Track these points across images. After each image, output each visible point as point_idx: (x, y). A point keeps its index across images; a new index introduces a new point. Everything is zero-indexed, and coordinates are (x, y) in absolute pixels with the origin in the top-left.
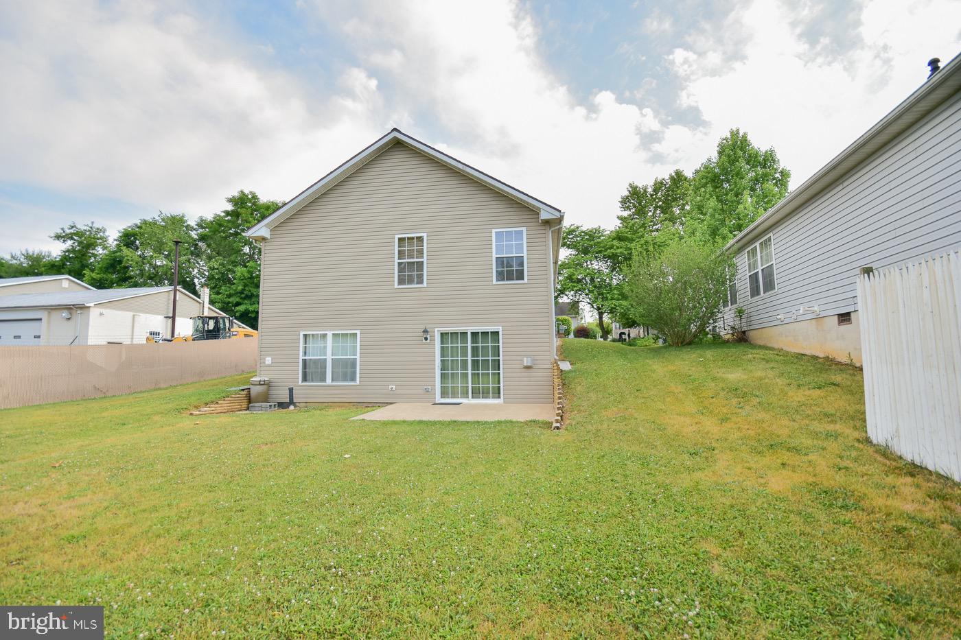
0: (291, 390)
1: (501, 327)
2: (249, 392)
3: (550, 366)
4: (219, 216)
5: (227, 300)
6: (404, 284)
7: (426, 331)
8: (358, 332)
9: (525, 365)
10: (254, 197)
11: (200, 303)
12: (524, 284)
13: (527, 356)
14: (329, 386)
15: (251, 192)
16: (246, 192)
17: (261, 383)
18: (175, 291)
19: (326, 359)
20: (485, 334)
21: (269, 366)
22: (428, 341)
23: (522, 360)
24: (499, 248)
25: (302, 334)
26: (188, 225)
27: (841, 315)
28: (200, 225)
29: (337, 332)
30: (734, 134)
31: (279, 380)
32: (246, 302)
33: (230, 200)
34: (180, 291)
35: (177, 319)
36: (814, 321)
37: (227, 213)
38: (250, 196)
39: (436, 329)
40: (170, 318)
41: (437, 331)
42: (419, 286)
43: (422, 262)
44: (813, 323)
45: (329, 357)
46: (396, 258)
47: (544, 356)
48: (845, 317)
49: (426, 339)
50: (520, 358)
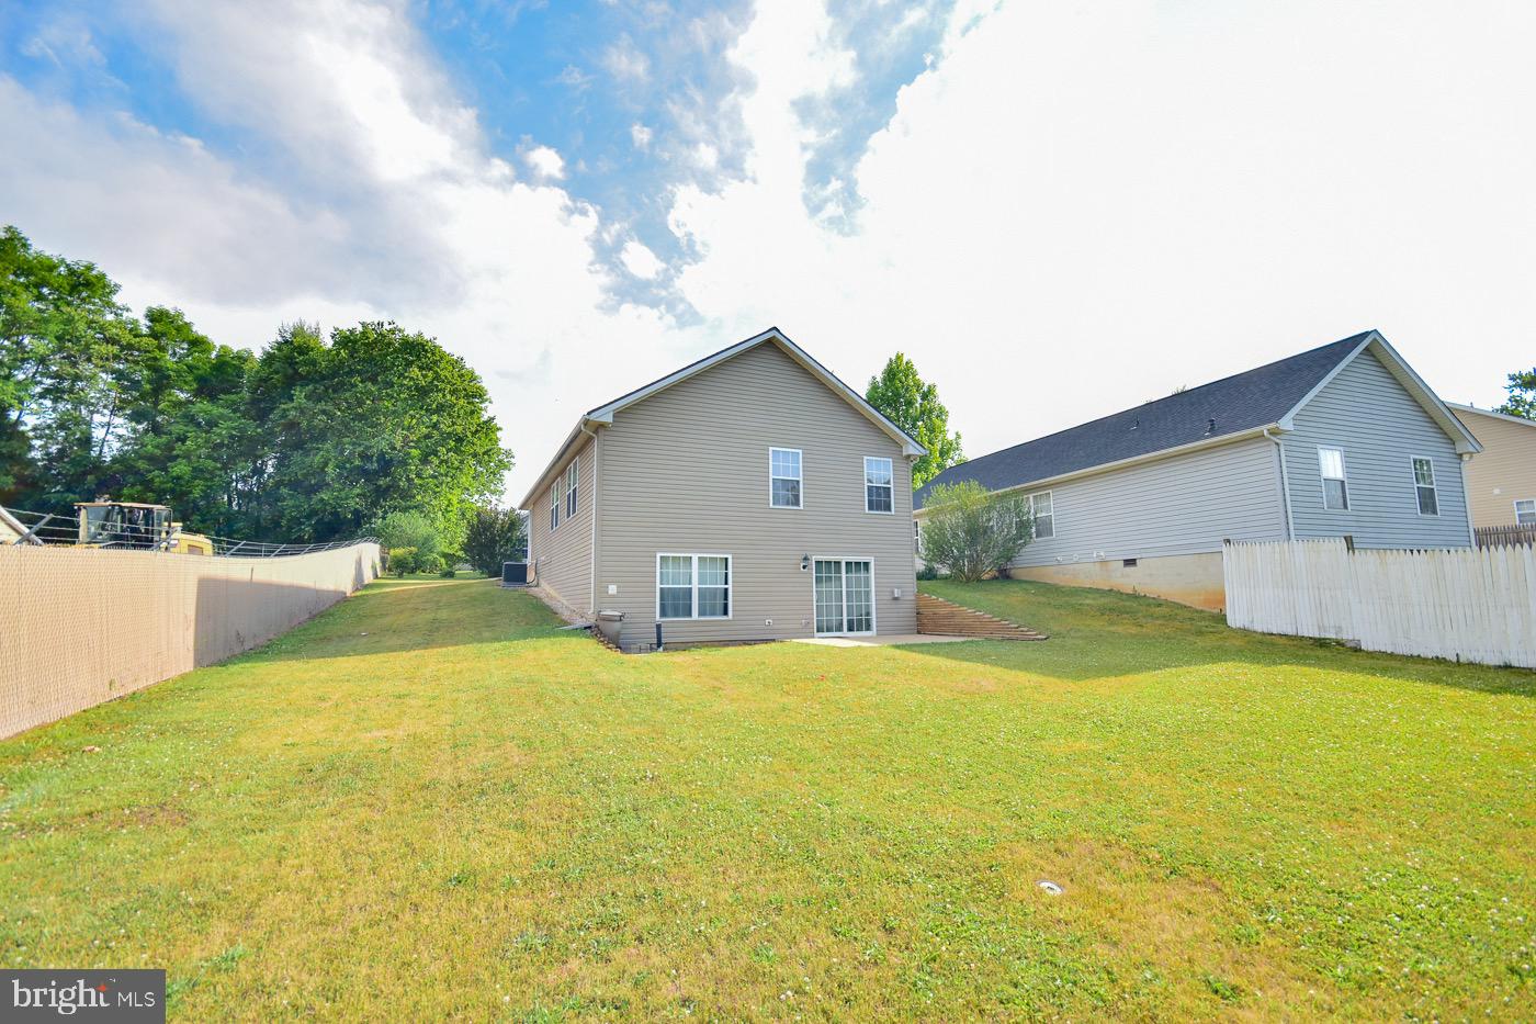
0: (657, 628)
1: (870, 558)
3: (913, 598)
6: (779, 503)
7: (806, 559)
9: (895, 596)
12: (893, 515)
13: (897, 588)
14: (695, 621)
19: (691, 588)
20: (858, 564)
21: (613, 596)
22: (806, 570)
23: (893, 592)
25: (658, 555)
27: (1126, 561)
29: (705, 555)
30: (899, 357)
31: (628, 615)
36: (1095, 564)
41: (814, 558)
42: (795, 508)
43: (798, 482)
44: (1098, 565)
45: (695, 586)
46: (771, 471)
47: (908, 588)
48: (1130, 562)
49: (804, 567)
50: (888, 589)
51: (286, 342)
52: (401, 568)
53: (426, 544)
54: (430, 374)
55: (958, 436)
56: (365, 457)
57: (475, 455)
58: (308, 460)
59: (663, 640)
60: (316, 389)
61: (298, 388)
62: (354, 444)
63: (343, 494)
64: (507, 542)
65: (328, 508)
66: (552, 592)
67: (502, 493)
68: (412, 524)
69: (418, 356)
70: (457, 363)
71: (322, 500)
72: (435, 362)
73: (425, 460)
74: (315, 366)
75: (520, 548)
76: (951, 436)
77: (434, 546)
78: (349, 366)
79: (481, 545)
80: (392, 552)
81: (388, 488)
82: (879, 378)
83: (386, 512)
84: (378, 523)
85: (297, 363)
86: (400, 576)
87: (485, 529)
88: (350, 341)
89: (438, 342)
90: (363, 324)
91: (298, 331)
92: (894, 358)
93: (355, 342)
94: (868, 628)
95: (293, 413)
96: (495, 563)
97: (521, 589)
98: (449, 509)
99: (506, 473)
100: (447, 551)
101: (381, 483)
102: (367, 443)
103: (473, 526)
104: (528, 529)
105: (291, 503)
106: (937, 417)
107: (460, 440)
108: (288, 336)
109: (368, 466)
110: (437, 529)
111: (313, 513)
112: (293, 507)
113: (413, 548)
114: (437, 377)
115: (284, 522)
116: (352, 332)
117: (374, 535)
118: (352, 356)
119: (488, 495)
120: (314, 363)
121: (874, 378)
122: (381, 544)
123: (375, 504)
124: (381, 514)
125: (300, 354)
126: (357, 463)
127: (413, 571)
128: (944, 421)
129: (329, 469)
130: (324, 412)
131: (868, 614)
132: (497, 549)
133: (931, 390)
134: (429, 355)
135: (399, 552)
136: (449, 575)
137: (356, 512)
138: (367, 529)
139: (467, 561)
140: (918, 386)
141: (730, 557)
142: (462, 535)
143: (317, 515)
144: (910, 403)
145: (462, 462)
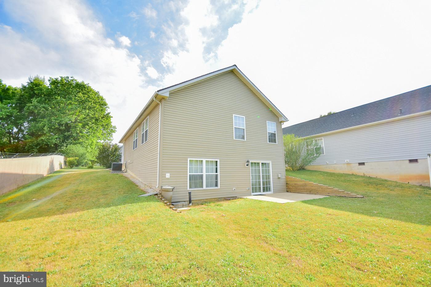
0: (189, 194)
1: (271, 161)
3: (284, 178)
6: (237, 138)
7: (248, 162)
9: (279, 177)
12: (276, 145)
13: (280, 174)
14: (205, 190)
20: (266, 164)
21: (168, 179)
23: (278, 175)
24: (269, 129)
25: (189, 159)
27: (359, 163)
29: (208, 160)
36: (345, 164)
41: (250, 161)
42: (243, 140)
43: (244, 129)
44: (346, 165)
45: (204, 174)
46: (234, 125)
47: (282, 174)
48: (361, 164)
49: (247, 165)
50: (276, 174)
51: (31, 83)
52: (71, 165)
53: (82, 156)
54: (86, 96)
56: (60, 125)
57: (102, 126)
58: (37, 125)
59: (192, 199)
60: (41, 99)
61: (34, 98)
62: (56, 120)
63: (50, 138)
64: (114, 155)
65: (44, 142)
66: (133, 175)
67: (112, 140)
68: (78, 149)
69: (82, 90)
70: (97, 93)
71: (42, 140)
72: (88, 92)
73: (84, 127)
74: (41, 91)
75: (119, 158)
77: (86, 157)
78: (55, 91)
79: (104, 157)
80: (68, 159)
81: (69, 136)
83: (67, 145)
84: (64, 148)
85: (34, 90)
86: (71, 168)
87: (105, 151)
88: (56, 83)
89: (90, 85)
90: (61, 77)
91: (36, 79)
93: (58, 83)
94: (270, 190)
95: (32, 107)
96: (109, 163)
97: (120, 174)
98: (92, 144)
99: (113, 134)
100: (92, 159)
101: (66, 134)
102: (60, 119)
103: (101, 150)
104: (122, 151)
105: (30, 140)
107: (97, 120)
108: (32, 81)
109: (61, 128)
110: (88, 152)
111: (38, 144)
112: (30, 142)
113: (77, 158)
114: (89, 97)
115: (26, 148)
116: (56, 79)
117: (62, 153)
118: (56, 88)
119: (107, 141)
120: (41, 90)
122: (64, 156)
123: (63, 141)
124: (65, 145)
125: (36, 86)
126: (56, 126)
127: (77, 166)
129: (45, 128)
130: (44, 107)
131: (270, 184)
132: (110, 158)
134: (86, 89)
135: (71, 159)
136: (91, 167)
137: (55, 144)
138: (59, 150)
139: (98, 163)
141: (218, 160)
142: (97, 153)
143: (40, 145)
145: (97, 128)
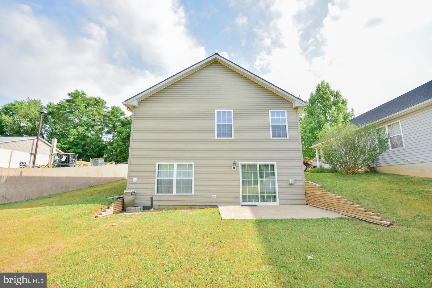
0: (152, 198)
1: (276, 162)
2: (123, 199)
3: (303, 184)
4: (62, 101)
5: (63, 146)
6: (221, 137)
7: (234, 164)
8: (193, 163)
9: (291, 183)
10: (84, 94)
11: (51, 147)
12: (287, 139)
13: (291, 178)
14: (174, 195)
15: (82, 91)
16: (79, 91)
17: (133, 194)
18: (38, 139)
19: (173, 179)
20: (266, 166)
21: (135, 183)
22: (235, 169)
23: (289, 181)
24: (273, 120)
25: (157, 164)
26: (42, 106)
28: (49, 107)
29: (180, 163)
30: (323, 83)
31: (142, 192)
32: (74, 147)
33: (70, 95)
34: (40, 140)
35: (37, 155)
37: (68, 101)
38: (81, 93)
39: (240, 163)
40: (33, 154)
42: (229, 138)
43: (231, 125)
45: (175, 178)
46: (216, 121)
47: (299, 178)
49: (234, 168)
50: (287, 179)
55: (353, 110)
59: (154, 204)
76: (349, 110)
82: (314, 93)
92: (320, 83)
94: (275, 200)
106: (342, 103)
121: (312, 93)
128: (345, 105)
131: (275, 193)
133: (338, 93)
140: (331, 92)
144: (328, 99)
